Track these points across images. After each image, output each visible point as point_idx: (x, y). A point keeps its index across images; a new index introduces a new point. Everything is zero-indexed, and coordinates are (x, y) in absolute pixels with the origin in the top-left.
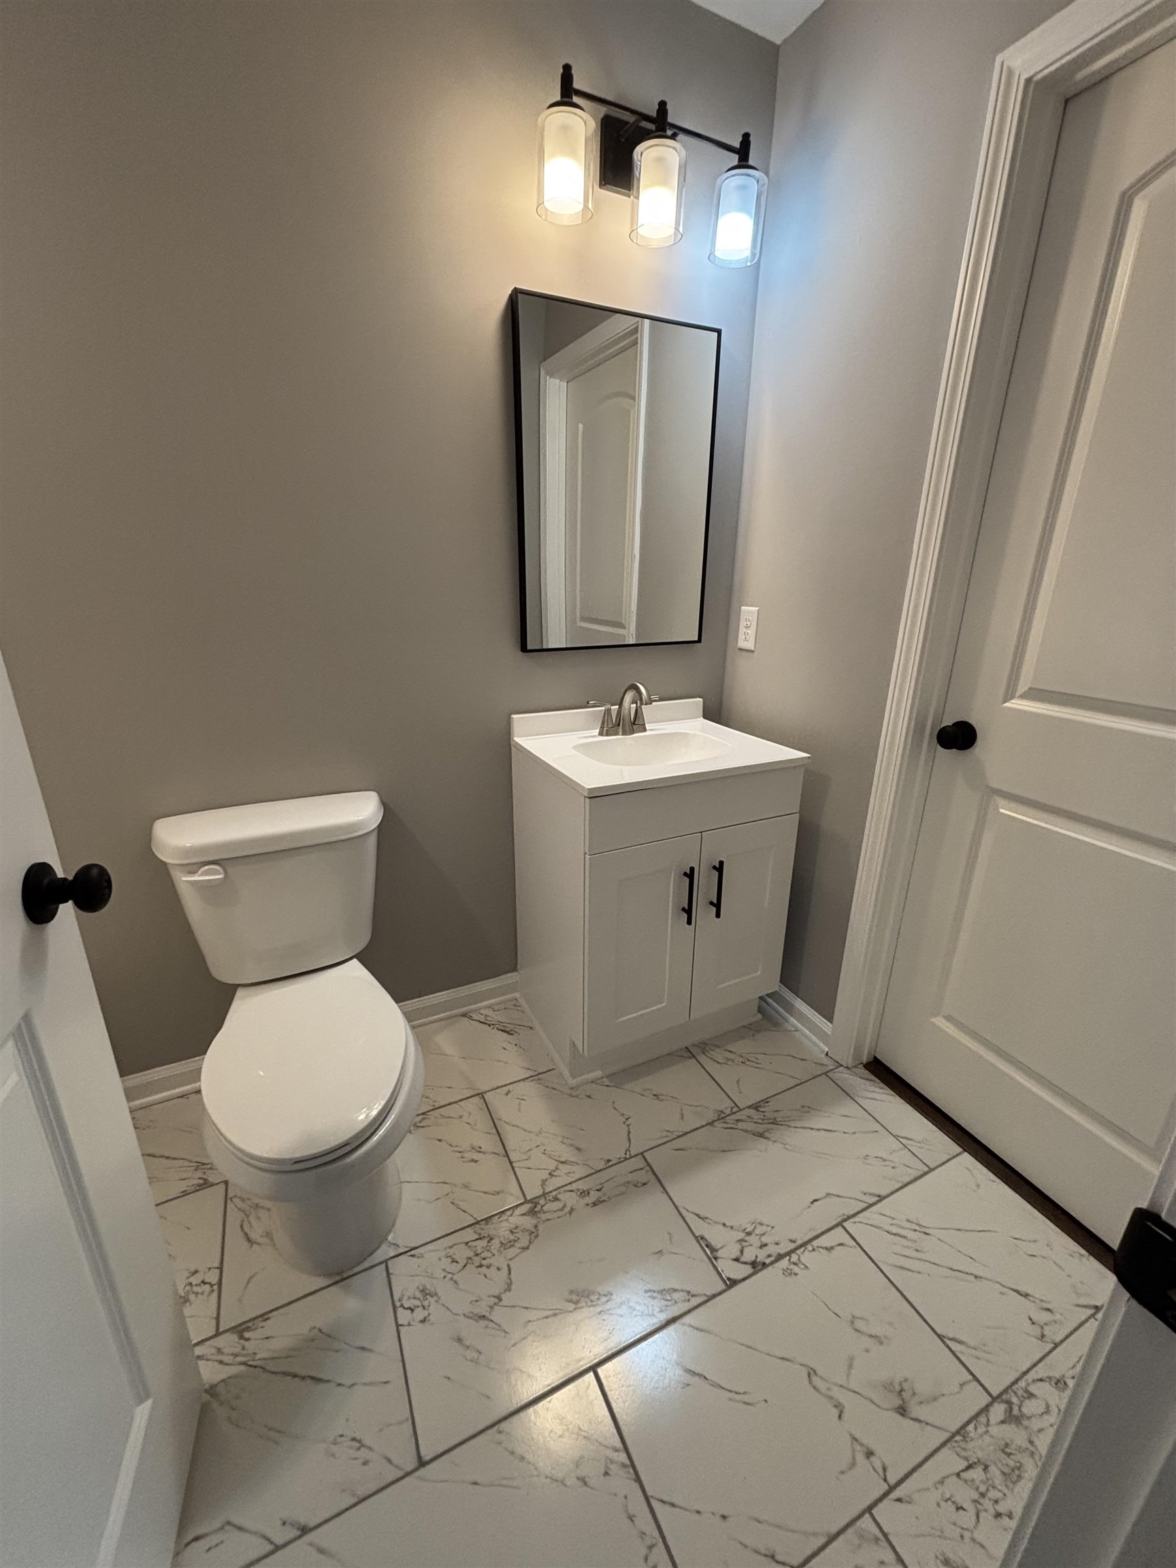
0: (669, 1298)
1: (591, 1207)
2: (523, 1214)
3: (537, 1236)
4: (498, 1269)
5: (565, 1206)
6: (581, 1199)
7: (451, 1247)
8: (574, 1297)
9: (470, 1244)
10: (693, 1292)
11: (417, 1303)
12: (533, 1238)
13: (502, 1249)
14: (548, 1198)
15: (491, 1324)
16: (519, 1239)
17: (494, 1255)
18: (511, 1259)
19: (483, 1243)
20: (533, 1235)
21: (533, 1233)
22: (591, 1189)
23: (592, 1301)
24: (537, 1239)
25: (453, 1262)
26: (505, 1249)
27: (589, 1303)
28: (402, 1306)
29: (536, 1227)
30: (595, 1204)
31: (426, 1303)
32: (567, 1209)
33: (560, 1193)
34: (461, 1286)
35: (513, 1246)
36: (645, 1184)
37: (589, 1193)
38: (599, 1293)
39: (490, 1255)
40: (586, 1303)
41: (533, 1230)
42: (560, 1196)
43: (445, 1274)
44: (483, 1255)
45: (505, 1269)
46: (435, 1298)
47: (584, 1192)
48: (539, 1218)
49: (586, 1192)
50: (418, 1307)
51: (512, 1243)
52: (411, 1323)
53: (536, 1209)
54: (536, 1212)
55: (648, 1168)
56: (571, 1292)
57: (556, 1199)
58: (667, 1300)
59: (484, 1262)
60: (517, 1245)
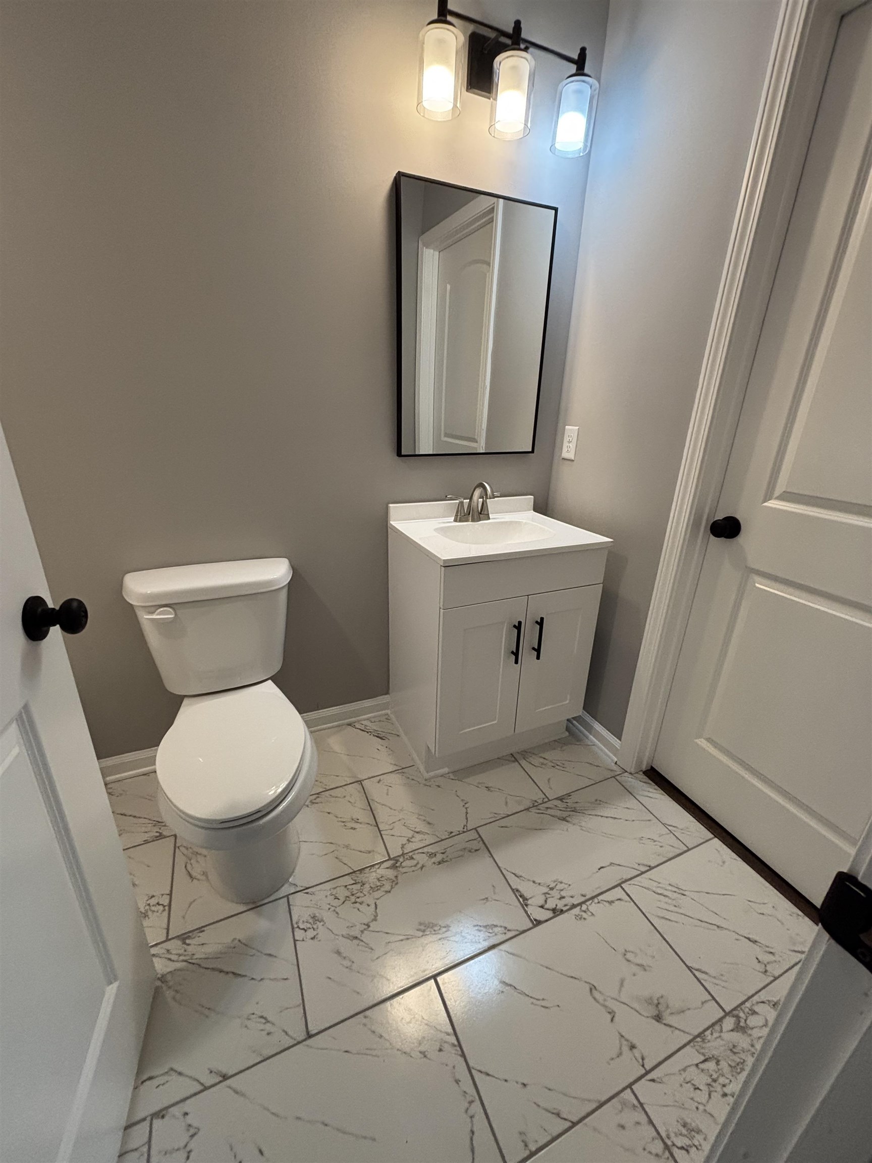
0: (491, 931)
1: (438, 865)
2: (387, 868)
3: (397, 884)
4: (368, 905)
5: (418, 863)
6: (430, 859)
7: (335, 888)
8: (422, 927)
9: (348, 887)
10: (509, 927)
11: (309, 925)
12: (394, 884)
13: (371, 892)
14: (406, 857)
15: (362, 943)
16: (384, 885)
17: (365, 895)
18: (378, 899)
19: (358, 886)
20: (394, 883)
21: (394, 881)
22: (437, 852)
23: (435, 931)
24: (397, 886)
25: (335, 899)
26: (373, 892)
27: (434, 932)
28: (298, 927)
29: (396, 877)
30: (439, 863)
31: (315, 927)
32: (419, 866)
33: (414, 854)
34: (340, 916)
35: (379, 889)
36: (476, 850)
37: (435, 855)
38: (440, 926)
39: (363, 895)
40: (431, 931)
41: (394, 879)
42: (414, 857)
43: (329, 906)
44: (358, 895)
45: (373, 906)
46: (322, 923)
47: (432, 854)
48: (399, 871)
49: (434, 855)
50: (310, 928)
51: (379, 888)
52: (305, 939)
53: (397, 865)
54: (397, 867)
55: (479, 839)
56: (420, 924)
57: (412, 858)
58: (490, 933)
59: (358, 900)
60: (382, 889)
